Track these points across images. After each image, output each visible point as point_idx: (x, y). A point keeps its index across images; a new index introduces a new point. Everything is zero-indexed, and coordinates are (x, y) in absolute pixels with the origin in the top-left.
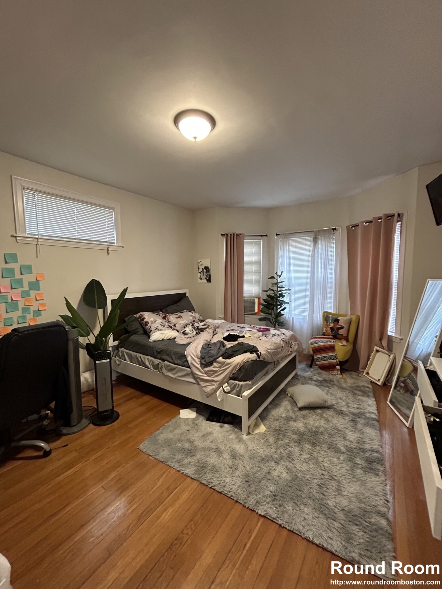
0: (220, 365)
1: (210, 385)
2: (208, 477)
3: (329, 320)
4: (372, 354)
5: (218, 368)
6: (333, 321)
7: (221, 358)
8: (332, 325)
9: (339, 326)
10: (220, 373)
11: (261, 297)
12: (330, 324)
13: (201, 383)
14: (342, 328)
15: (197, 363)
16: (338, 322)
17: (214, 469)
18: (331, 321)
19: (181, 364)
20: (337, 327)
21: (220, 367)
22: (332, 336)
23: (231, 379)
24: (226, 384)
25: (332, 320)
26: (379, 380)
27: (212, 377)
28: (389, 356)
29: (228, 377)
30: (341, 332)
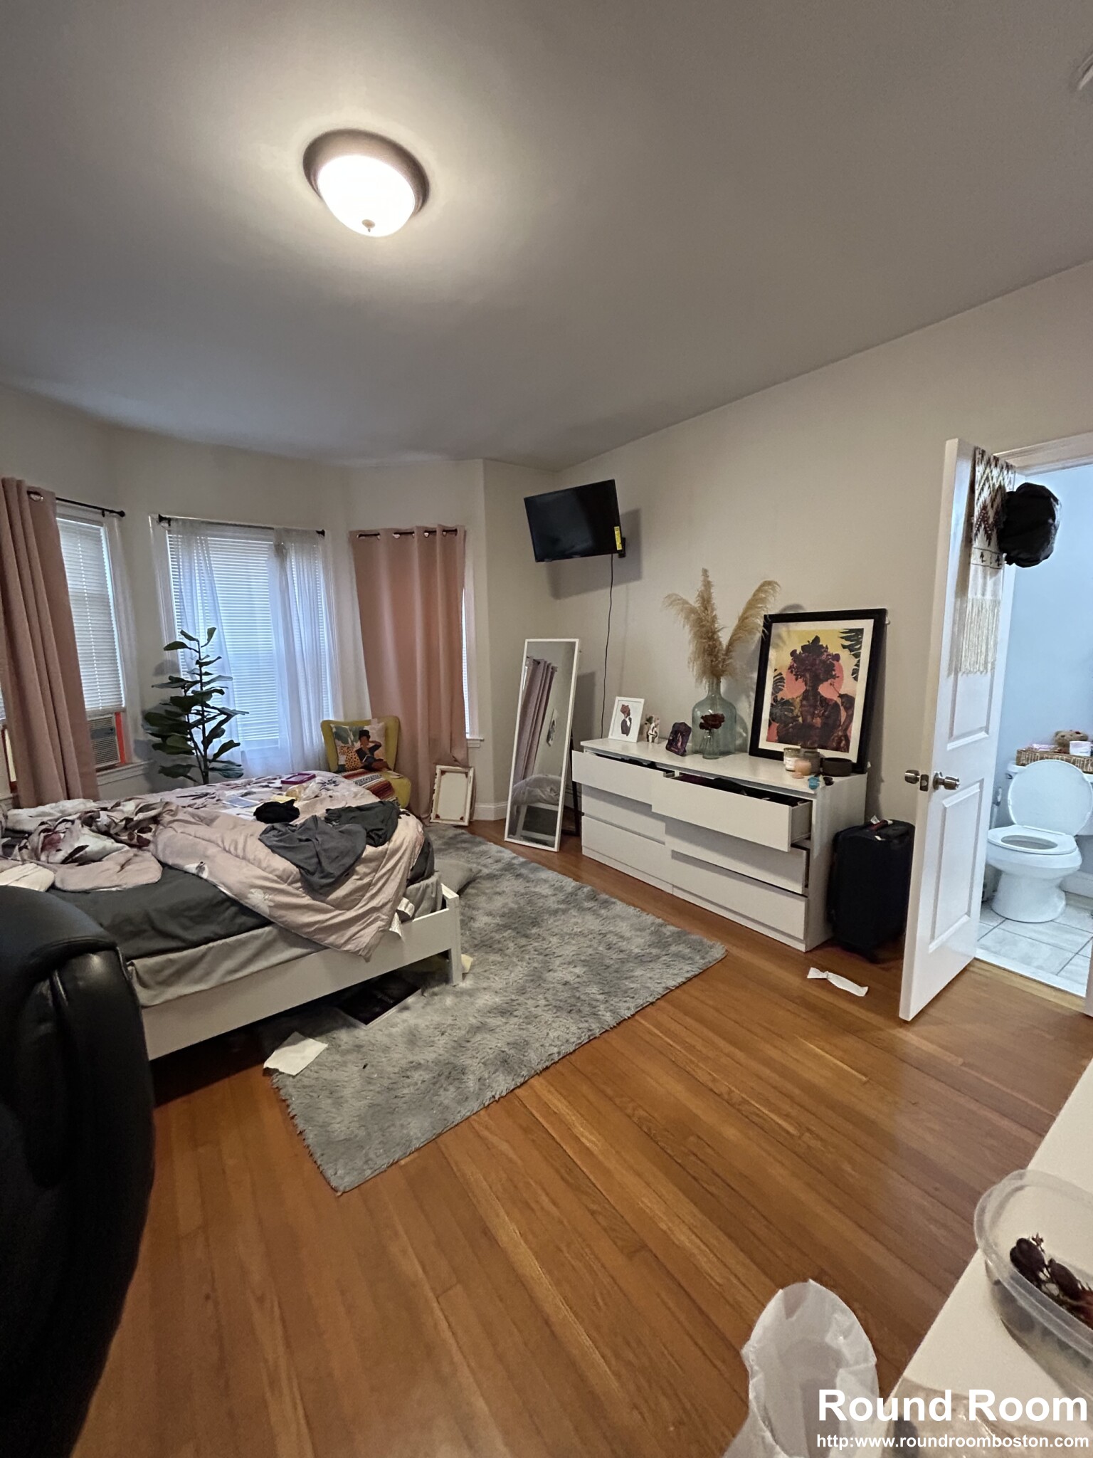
0: (373, 865)
1: (362, 927)
2: (535, 1058)
3: (349, 736)
4: (436, 780)
5: (372, 875)
6: (358, 737)
7: (370, 850)
8: (358, 745)
9: (371, 745)
10: (380, 884)
11: (124, 710)
12: (353, 745)
13: (332, 939)
14: (377, 746)
15: (298, 896)
16: (369, 737)
17: (521, 1046)
18: (352, 738)
19: (222, 932)
20: (368, 747)
21: (376, 870)
22: (361, 768)
23: (411, 881)
24: (405, 901)
25: (354, 736)
26: (462, 819)
27: (360, 905)
28: (467, 774)
29: (405, 883)
30: (378, 754)
